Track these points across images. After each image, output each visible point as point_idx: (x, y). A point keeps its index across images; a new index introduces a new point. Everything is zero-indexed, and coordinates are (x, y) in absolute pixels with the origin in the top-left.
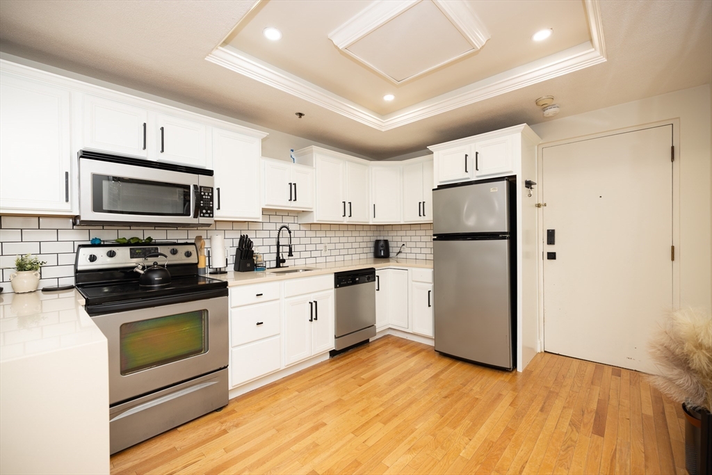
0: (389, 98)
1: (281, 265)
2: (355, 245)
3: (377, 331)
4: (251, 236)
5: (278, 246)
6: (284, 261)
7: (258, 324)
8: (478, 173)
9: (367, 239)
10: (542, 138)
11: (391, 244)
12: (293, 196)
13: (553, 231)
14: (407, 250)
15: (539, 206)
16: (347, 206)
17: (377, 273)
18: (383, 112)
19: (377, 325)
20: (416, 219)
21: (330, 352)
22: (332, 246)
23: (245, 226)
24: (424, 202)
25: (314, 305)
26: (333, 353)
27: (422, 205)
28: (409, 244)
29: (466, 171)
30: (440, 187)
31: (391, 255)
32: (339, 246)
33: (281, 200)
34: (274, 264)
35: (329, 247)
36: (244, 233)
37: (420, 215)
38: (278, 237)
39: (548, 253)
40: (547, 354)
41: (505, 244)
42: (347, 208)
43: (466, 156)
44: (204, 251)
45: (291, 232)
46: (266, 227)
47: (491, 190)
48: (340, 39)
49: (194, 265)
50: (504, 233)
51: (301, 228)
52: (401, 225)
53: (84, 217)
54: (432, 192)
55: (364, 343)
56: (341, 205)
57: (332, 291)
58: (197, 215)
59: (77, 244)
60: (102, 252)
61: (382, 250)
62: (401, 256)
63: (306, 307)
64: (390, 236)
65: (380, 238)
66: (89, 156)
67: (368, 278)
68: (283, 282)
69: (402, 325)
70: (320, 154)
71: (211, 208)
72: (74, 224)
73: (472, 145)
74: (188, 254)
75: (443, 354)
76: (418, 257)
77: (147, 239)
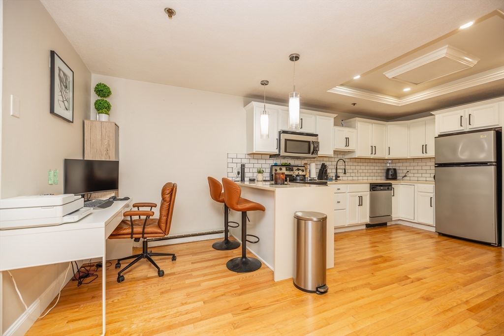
0: (407, 90)
1: (338, 179)
2: (375, 171)
3: (393, 219)
4: (327, 164)
5: (337, 169)
6: (339, 177)
7: (339, 202)
8: (471, 127)
9: (382, 168)
11: (398, 172)
12: (347, 145)
14: (410, 175)
16: (374, 148)
17: (393, 186)
18: (400, 96)
19: (393, 216)
20: (419, 154)
21: (366, 224)
22: (361, 171)
23: (325, 159)
24: (426, 145)
25: (361, 198)
26: (368, 226)
27: (424, 147)
28: (412, 171)
29: (461, 126)
30: (440, 136)
31: (398, 178)
32: (365, 171)
33: (342, 147)
34: (334, 178)
35: (360, 171)
36: (323, 162)
37: (423, 153)
38: (337, 165)
41: (492, 169)
42: (374, 149)
43: (461, 116)
44: (308, 170)
45: (345, 162)
46: (333, 160)
47: (481, 137)
48: (390, 74)
49: (304, 176)
50: (492, 162)
51: (346, 160)
52: (406, 159)
53: (281, 154)
54: (434, 139)
55: (384, 225)
56: (370, 148)
57: (369, 193)
58: (312, 153)
59: (270, 165)
60: (278, 168)
61: (392, 174)
62: (405, 178)
63: (358, 199)
64: (397, 166)
65: (390, 168)
66: (284, 132)
67: (388, 188)
68: (347, 185)
69: (410, 217)
70: (359, 121)
71: (317, 151)
72: (270, 157)
73: (466, 110)
74: (303, 171)
75: (441, 235)
76: (419, 179)
77: (290, 163)
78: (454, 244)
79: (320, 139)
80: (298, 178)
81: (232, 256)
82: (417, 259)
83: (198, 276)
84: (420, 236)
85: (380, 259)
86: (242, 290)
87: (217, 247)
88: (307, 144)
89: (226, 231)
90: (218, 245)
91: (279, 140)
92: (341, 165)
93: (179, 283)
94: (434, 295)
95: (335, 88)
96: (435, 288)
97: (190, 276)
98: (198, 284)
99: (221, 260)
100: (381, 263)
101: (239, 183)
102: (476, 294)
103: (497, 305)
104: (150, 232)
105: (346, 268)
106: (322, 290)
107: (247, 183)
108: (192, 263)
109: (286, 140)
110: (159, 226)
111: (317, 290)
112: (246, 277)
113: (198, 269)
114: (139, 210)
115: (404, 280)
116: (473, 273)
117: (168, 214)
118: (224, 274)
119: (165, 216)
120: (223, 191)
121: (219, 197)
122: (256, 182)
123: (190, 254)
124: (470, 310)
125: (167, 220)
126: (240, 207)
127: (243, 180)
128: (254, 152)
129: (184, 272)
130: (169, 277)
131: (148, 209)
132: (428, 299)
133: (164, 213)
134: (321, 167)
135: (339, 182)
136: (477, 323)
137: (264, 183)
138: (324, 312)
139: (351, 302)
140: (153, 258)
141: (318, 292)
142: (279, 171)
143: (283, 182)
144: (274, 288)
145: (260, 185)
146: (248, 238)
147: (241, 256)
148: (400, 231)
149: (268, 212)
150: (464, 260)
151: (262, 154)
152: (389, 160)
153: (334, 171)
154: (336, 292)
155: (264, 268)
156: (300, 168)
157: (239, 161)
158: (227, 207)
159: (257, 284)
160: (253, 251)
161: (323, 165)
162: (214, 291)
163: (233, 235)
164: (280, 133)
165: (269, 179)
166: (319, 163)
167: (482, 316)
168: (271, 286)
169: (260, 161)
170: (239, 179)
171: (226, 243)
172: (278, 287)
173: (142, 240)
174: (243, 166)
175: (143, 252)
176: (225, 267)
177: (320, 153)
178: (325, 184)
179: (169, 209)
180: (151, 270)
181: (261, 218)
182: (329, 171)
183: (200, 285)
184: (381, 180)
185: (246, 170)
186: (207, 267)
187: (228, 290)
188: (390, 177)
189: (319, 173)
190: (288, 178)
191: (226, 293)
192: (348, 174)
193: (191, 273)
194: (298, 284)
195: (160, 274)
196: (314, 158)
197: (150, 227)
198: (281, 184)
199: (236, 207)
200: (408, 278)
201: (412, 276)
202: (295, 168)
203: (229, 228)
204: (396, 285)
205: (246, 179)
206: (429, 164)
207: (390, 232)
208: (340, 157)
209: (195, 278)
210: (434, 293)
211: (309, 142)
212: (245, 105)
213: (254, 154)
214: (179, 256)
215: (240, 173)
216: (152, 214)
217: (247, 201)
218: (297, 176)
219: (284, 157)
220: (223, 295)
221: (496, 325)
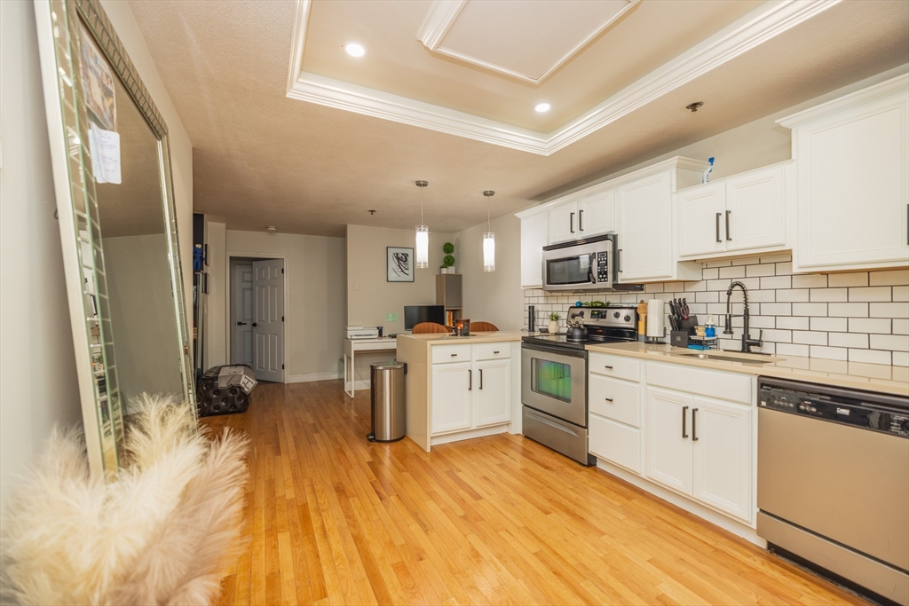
4: (689, 298)
7: (611, 400)
34: (737, 345)
53: (544, 288)
58: (596, 280)
71: (606, 272)
74: (627, 318)
77: (608, 302)
109: (549, 262)
127: (531, 329)
156: (622, 311)
174: (531, 309)
202: (610, 312)
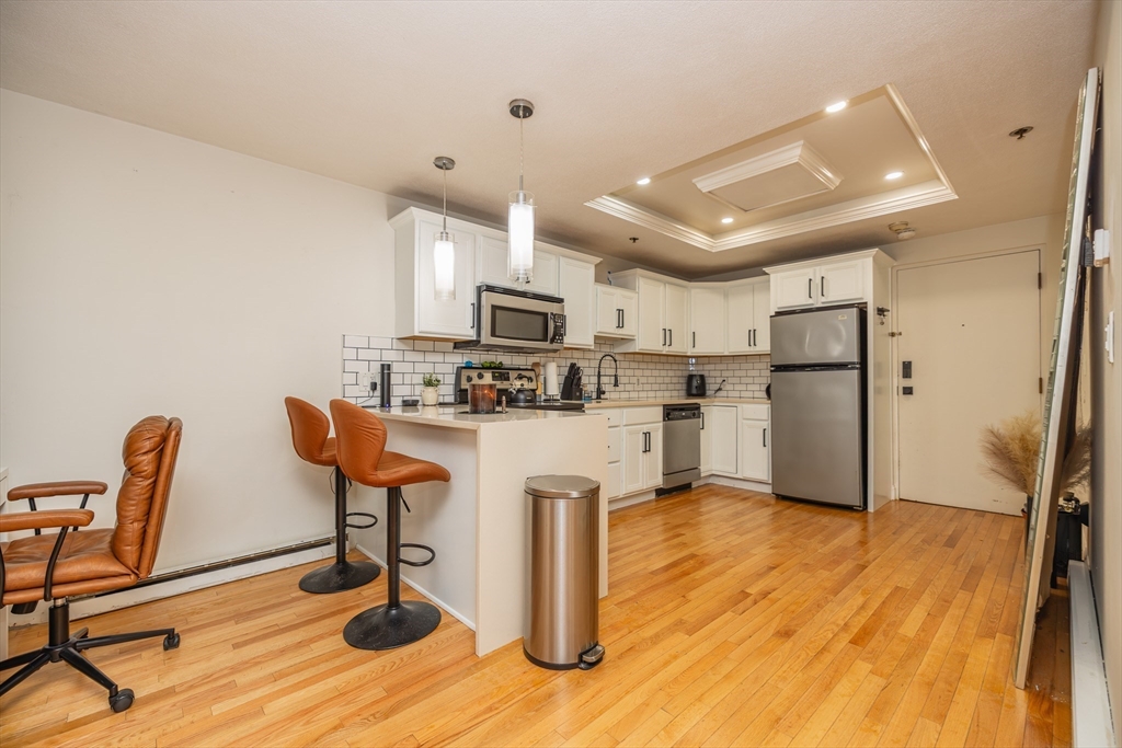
0: (727, 221)
1: (602, 396)
2: (660, 380)
3: (702, 475)
5: (599, 376)
6: (604, 393)
8: (824, 299)
9: (679, 373)
10: (895, 259)
11: (708, 380)
12: (620, 326)
13: (910, 363)
14: (728, 387)
15: (893, 335)
16: (668, 333)
17: (702, 410)
18: (715, 233)
19: (702, 468)
20: (744, 349)
21: (656, 490)
23: (577, 354)
24: (755, 331)
25: (647, 435)
26: (660, 492)
27: (752, 333)
28: (732, 380)
29: (810, 297)
30: (779, 314)
31: (708, 393)
33: (610, 328)
34: (594, 395)
35: (643, 380)
36: (573, 361)
37: (749, 345)
38: (599, 367)
39: (904, 388)
40: (903, 503)
41: (855, 374)
42: (668, 334)
43: (810, 280)
44: (542, 378)
45: (615, 361)
46: (591, 355)
47: (840, 317)
48: (706, 184)
49: (534, 391)
50: (854, 363)
51: (617, 357)
52: (722, 357)
53: (483, 341)
54: (769, 319)
55: (687, 487)
56: (662, 333)
57: (661, 424)
58: (552, 341)
59: (456, 366)
60: (474, 374)
61: (697, 387)
62: (721, 393)
63: (642, 437)
64: (706, 370)
65: (694, 373)
66: (490, 289)
67: (694, 414)
68: (622, 409)
69: (729, 470)
70: (643, 277)
71: (562, 335)
72: (455, 348)
73: (817, 268)
74: (530, 379)
75: (781, 498)
76: (743, 394)
77: (501, 363)
78: (802, 514)
79: (569, 310)
80: (522, 396)
81: (358, 606)
82: (753, 552)
83: (255, 685)
84: (750, 504)
85: (692, 562)
86: (393, 701)
87: (313, 585)
88: (540, 318)
89: (341, 538)
90: (316, 579)
91: (478, 308)
92: (608, 368)
93: (188, 718)
94: (795, 622)
95: (599, 200)
96: (793, 607)
97: (231, 690)
98: (257, 710)
99: (327, 622)
100: (695, 569)
101: (376, 412)
102: (855, 608)
103: (888, 622)
104: (77, 577)
105: (632, 593)
106: (593, 659)
107: (396, 411)
108: (236, 646)
109: (495, 308)
110: (115, 553)
111: (581, 661)
112: (402, 659)
113: (255, 663)
114: (33, 507)
115: (741, 601)
116: (841, 567)
117: (148, 513)
118: (338, 662)
119: (135, 520)
120: (332, 434)
121: (321, 450)
122: (419, 407)
123: (229, 619)
124: (853, 642)
125: (144, 532)
126: (382, 476)
127: (385, 403)
128: (417, 334)
129: (207, 678)
130: (154, 707)
131: (72, 503)
132: (786, 634)
133: (134, 511)
134: (570, 372)
135: (604, 403)
136: (870, 666)
137: (441, 410)
138: (601, 713)
139: (654, 673)
140: (91, 655)
141: (582, 665)
142: (476, 381)
143: (491, 407)
144: (478, 674)
145: (430, 415)
146: (405, 553)
147: (386, 601)
148: (713, 499)
149: (457, 482)
150: (825, 542)
151: (435, 340)
152: (692, 357)
153: (594, 380)
154: (620, 657)
155: (448, 626)
156: (523, 373)
157: (375, 355)
158: (344, 477)
159: (432, 673)
160: (416, 584)
161: (573, 365)
162: (308, 723)
163: (359, 547)
164: (479, 290)
165: (451, 399)
166: (563, 363)
167: (873, 650)
168: (469, 672)
169: (430, 357)
170: (376, 401)
171: (340, 573)
172: (487, 670)
173: (43, 607)
174: (386, 370)
175: (52, 642)
176: (339, 641)
177: (569, 340)
178: (579, 408)
179: (152, 498)
180: (83, 694)
181: (439, 500)
182: (584, 380)
183: (261, 712)
184: (679, 398)
185: (394, 379)
186: (283, 652)
187: (353, 708)
188: (694, 391)
189: (564, 384)
190: (504, 398)
191: (346, 718)
192: (621, 387)
193: (231, 679)
194: (535, 653)
195: (120, 704)
196: (555, 351)
197: (79, 561)
198: (487, 413)
199: (372, 478)
200: (748, 595)
201: (753, 590)
202: (513, 375)
203: (348, 530)
204: (729, 614)
205: (396, 401)
206: (757, 366)
207: (697, 501)
208: (606, 349)
209: (246, 692)
210: (793, 619)
211: (545, 315)
212: (391, 216)
213: (414, 338)
214: (190, 630)
215: (379, 387)
216: (83, 517)
217: (400, 459)
218: (519, 391)
219: (490, 348)
220: (335, 728)
221: (895, 663)
